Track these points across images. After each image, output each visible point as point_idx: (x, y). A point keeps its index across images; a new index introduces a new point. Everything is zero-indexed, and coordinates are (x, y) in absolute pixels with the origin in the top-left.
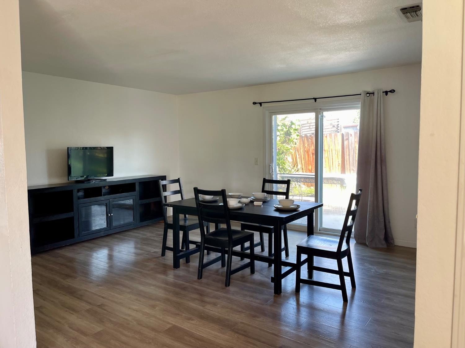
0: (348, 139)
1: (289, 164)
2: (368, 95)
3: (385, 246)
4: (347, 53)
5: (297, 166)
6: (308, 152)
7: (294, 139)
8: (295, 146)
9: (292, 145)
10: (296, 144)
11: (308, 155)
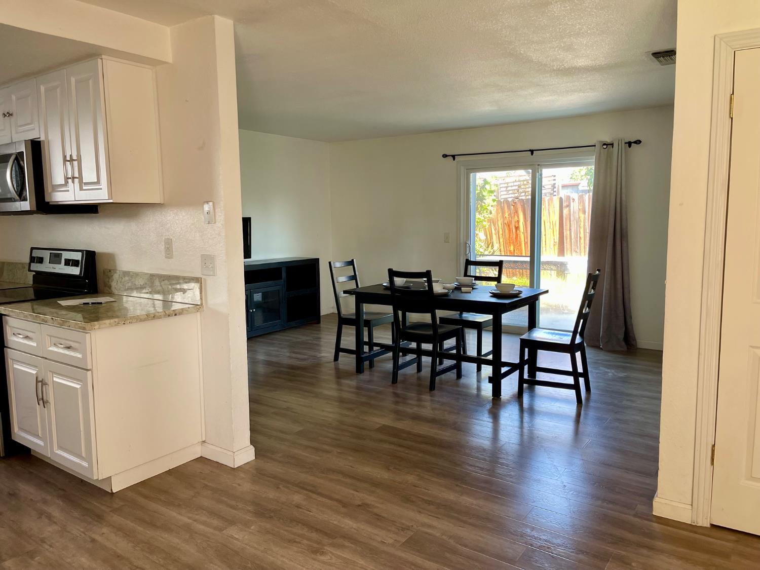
0: (569, 206)
1: (480, 243)
2: (605, 147)
3: (625, 348)
4: (581, 94)
5: (493, 246)
6: (509, 226)
7: (489, 206)
8: (490, 216)
9: (486, 216)
10: (491, 213)
11: (510, 230)
